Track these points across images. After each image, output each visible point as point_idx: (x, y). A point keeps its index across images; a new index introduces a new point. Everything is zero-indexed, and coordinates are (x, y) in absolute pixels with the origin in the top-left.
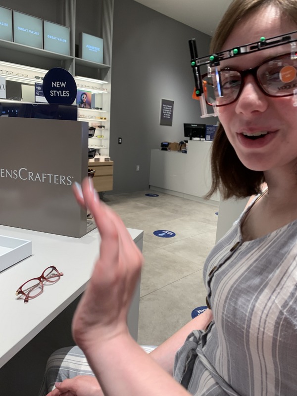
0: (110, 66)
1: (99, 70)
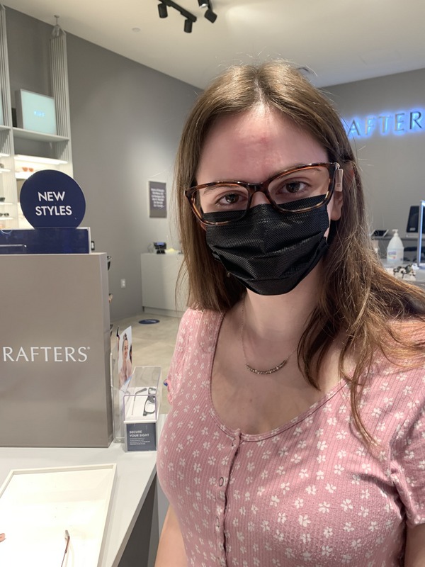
0: (69, 138)
1: (51, 145)
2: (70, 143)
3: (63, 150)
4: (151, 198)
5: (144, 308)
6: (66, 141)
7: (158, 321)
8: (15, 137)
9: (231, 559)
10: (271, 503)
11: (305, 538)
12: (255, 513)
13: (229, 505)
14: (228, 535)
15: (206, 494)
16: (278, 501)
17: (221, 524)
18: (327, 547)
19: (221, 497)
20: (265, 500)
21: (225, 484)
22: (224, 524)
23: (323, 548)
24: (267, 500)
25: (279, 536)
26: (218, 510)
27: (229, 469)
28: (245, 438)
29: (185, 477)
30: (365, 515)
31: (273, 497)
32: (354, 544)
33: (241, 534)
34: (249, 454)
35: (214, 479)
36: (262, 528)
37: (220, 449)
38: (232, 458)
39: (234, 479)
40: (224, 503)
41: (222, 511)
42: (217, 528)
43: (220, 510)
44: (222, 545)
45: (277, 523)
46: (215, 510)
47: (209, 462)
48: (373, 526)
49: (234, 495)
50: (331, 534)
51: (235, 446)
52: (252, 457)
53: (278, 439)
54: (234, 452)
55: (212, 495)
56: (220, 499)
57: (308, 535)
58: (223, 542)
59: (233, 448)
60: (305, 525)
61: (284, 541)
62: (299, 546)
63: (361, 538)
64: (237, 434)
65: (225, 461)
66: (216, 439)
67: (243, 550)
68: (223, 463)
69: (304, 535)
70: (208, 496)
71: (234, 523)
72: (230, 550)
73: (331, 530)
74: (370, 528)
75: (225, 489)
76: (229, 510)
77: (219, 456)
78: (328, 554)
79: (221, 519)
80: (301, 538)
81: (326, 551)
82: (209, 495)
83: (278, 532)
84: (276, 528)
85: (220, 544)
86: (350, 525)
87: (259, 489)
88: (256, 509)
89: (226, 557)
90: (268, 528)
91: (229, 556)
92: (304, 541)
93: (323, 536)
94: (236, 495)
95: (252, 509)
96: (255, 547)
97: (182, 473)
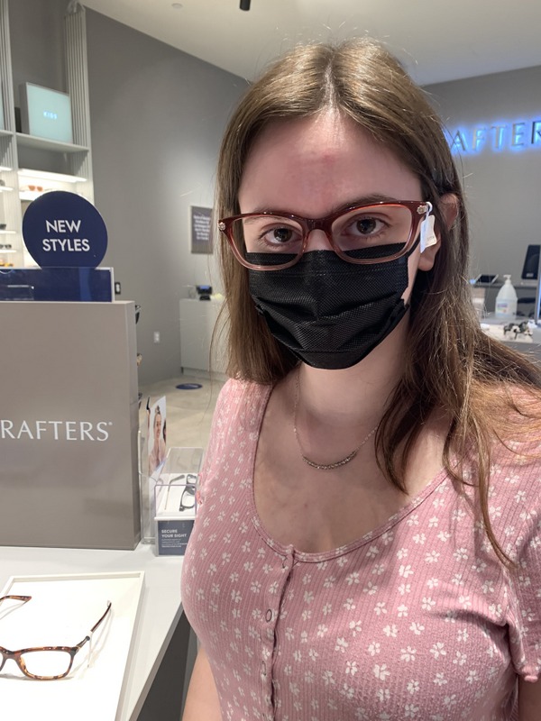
0: (89, 148)
2: (89, 155)
3: (81, 164)
4: (193, 228)
5: (182, 369)
6: (84, 153)
7: (200, 386)
8: (20, 146)
9: (281, 716)
10: (337, 648)
11: (382, 695)
12: (314, 659)
13: (279, 647)
14: (278, 686)
15: (247, 631)
16: (346, 645)
17: (268, 671)
18: (412, 706)
19: (269, 636)
20: (328, 643)
21: (273, 619)
22: (272, 672)
23: (407, 708)
24: (331, 644)
25: (347, 691)
26: (264, 652)
27: (279, 599)
28: (301, 557)
29: (219, 609)
30: (462, 662)
31: (338, 640)
32: (447, 700)
33: (295, 685)
34: (306, 579)
35: (259, 612)
36: (324, 680)
37: (266, 572)
38: (283, 584)
39: (285, 613)
40: (272, 644)
41: (269, 654)
42: (263, 676)
43: (266, 653)
44: (269, 698)
45: (344, 675)
46: (260, 653)
47: (252, 589)
48: (472, 677)
49: (287, 634)
50: (417, 689)
51: (287, 568)
52: (310, 585)
53: (346, 561)
54: (286, 577)
55: (256, 633)
56: (267, 638)
57: (387, 692)
58: (271, 693)
59: (284, 571)
60: (383, 678)
61: (354, 698)
62: (374, 706)
63: (455, 693)
64: (289, 551)
65: (274, 588)
66: (261, 558)
67: (297, 706)
68: (271, 590)
69: (381, 691)
70: (250, 634)
71: (286, 670)
72: (279, 706)
73: (416, 684)
74: (468, 679)
75: (273, 626)
76: (280, 654)
77: (265, 581)
78: (413, 716)
79: (269, 665)
80: (377, 694)
81: (411, 711)
82: (252, 632)
83: (346, 687)
84: (343, 681)
85: (267, 697)
86: (442, 677)
87: (320, 627)
88: (316, 654)
89: (274, 714)
90: (333, 681)
91: (279, 713)
92: (382, 699)
93: (406, 693)
94: (288, 634)
95: (311, 654)
96: (314, 704)
97: (215, 603)
